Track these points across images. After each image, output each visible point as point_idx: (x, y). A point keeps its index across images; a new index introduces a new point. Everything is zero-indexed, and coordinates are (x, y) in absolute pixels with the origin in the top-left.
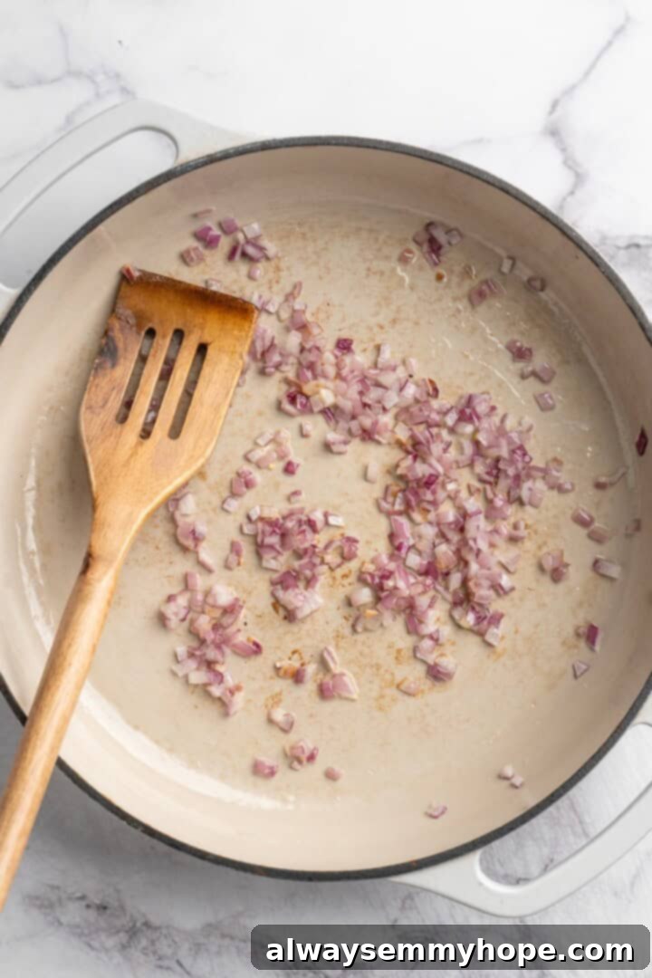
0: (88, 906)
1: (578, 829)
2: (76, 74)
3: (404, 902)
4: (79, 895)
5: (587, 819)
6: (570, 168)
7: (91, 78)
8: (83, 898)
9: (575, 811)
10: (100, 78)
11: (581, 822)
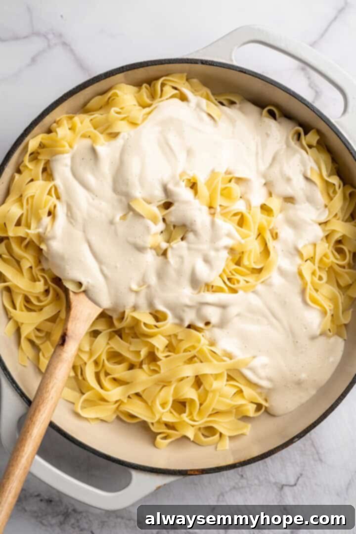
0: (41, 500)
1: (316, 457)
2: (37, 34)
3: (219, 497)
4: (36, 494)
5: (321, 451)
6: (312, 88)
7: (45, 36)
8: (38, 495)
9: (314, 447)
10: (50, 36)
11: (318, 453)
